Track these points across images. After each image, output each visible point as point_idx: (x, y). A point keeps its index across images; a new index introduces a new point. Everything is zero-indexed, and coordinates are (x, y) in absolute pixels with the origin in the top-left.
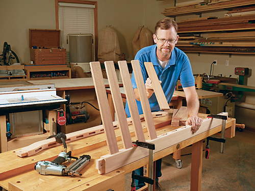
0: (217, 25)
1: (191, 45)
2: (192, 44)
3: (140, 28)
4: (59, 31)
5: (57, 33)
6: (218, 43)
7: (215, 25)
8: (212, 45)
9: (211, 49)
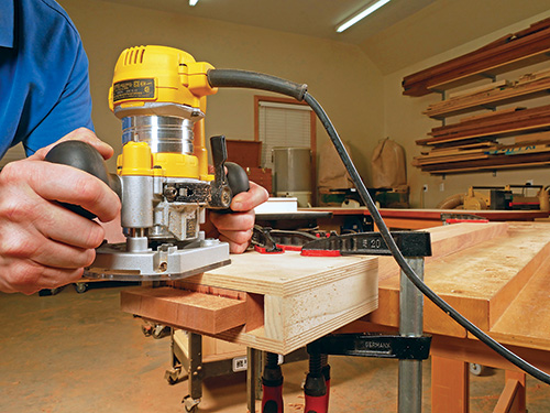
0: (536, 118)
1: (486, 156)
2: (488, 153)
3: (382, 142)
4: (260, 143)
5: (256, 146)
6: (544, 146)
7: (532, 118)
8: (529, 151)
9: (528, 158)
